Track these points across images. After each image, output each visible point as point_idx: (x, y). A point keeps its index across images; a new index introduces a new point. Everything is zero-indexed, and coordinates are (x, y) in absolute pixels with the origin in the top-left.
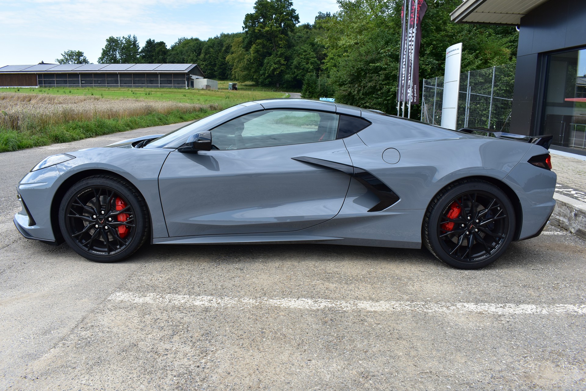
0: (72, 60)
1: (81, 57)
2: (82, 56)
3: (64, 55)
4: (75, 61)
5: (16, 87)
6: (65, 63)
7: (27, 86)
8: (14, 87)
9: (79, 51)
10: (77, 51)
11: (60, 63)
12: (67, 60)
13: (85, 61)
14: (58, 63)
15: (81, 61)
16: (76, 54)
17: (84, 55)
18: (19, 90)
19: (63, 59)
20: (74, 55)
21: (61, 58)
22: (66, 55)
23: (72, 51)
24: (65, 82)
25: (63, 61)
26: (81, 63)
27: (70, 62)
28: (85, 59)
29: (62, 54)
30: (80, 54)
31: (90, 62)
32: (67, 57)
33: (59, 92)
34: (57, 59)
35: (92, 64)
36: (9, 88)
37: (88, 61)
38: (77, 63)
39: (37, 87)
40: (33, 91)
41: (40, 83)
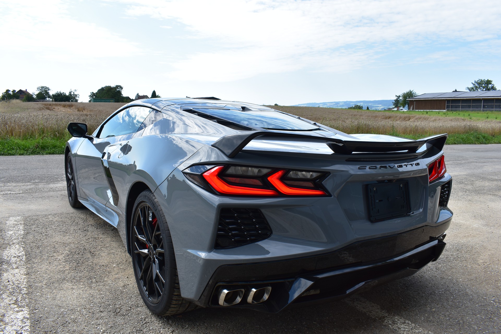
0: (481, 88)
1: (489, 85)
2: (491, 84)
3: (474, 83)
4: (483, 89)
5: (425, 110)
6: (474, 91)
7: (437, 110)
8: (424, 110)
9: (488, 80)
10: (486, 80)
11: (470, 90)
12: (476, 87)
13: (493, 88)
14: (468, 91)
15: (489, 88)
16: (485, 82)
17: (493, 83)
18: (427, 113)
19: (473, 87)
20: (483, 83)
21: (471, 86)
22: (476, 84)
23: (482, 80)
24: (469, 107)
25: (472, 88)
26: (489, 90)
27: (479, 90)
28: (494, 86)
29: (472, 83)
30: (489, 82)
31: (498, 89)
32: (476, 85)
33: (460, 115)
34: (468, 87)
35: (499, 90)
36: (423, 111)
37: (496, 88)
38: (485, 90)
39: (444, 111)
40: (439, 113)
41: (448, 107)
